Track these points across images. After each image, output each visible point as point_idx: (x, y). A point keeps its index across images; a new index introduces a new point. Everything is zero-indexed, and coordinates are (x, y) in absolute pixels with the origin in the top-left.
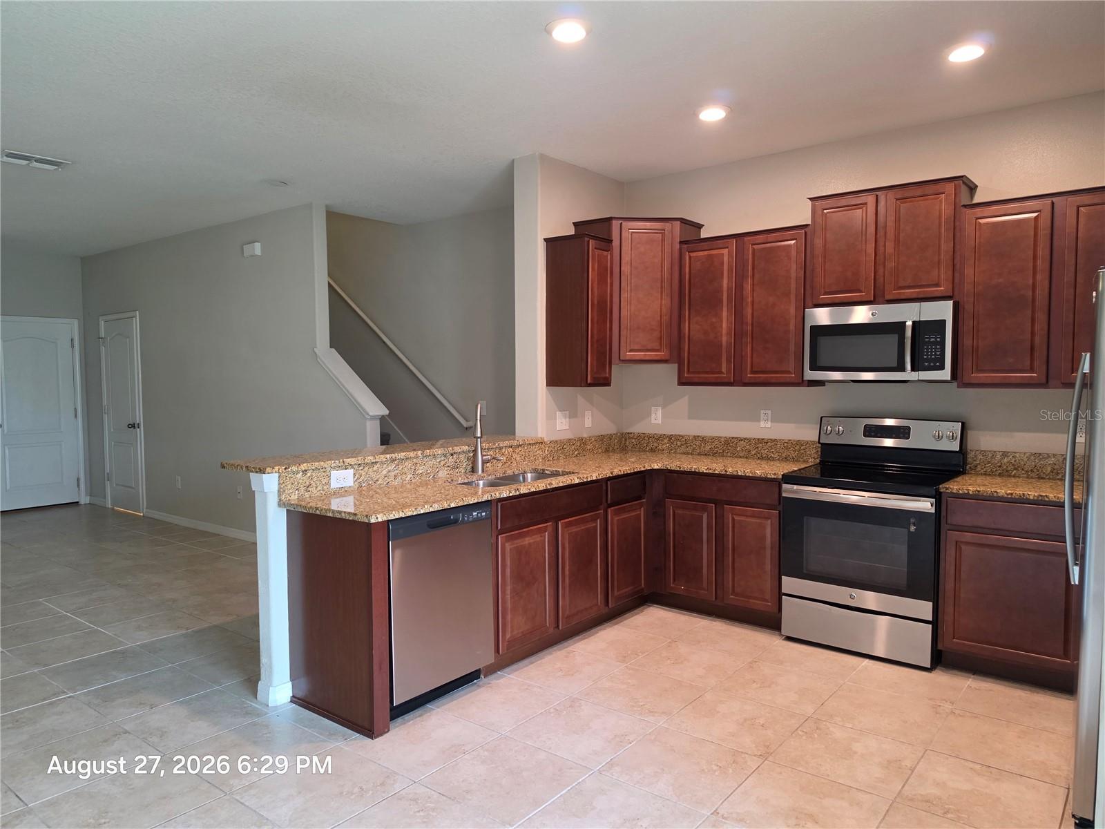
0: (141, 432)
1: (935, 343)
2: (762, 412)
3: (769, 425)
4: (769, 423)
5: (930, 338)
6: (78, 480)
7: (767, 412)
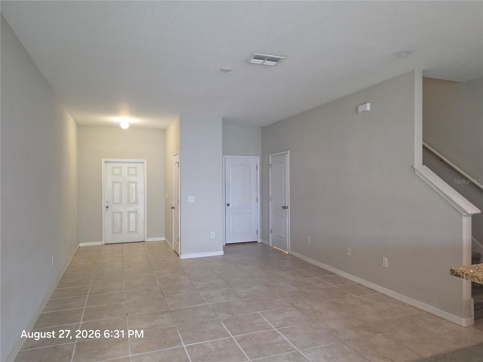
0: (288, 211)
6: (257, 231)
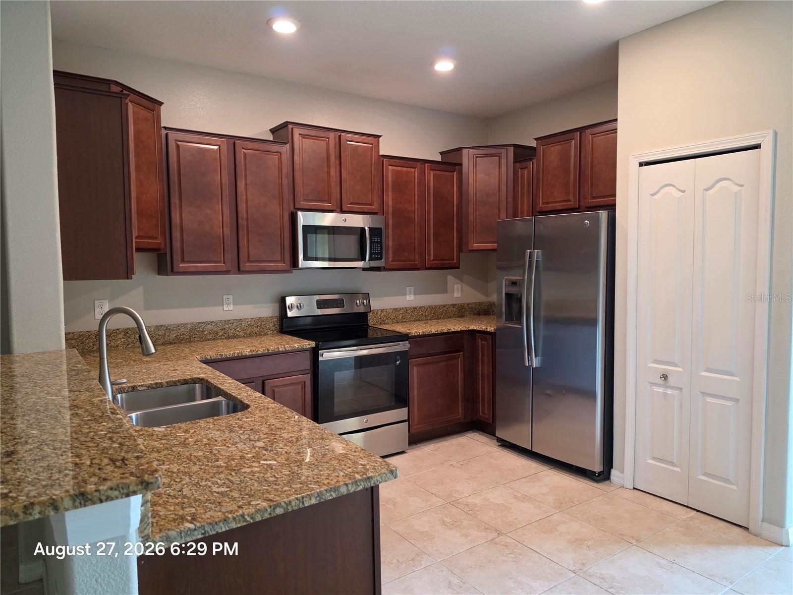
1: (378, 243)
2: (225, 297)
3: (231, 307)
4: (232, 306)
5: (374, 239)
7: (229, 296)
